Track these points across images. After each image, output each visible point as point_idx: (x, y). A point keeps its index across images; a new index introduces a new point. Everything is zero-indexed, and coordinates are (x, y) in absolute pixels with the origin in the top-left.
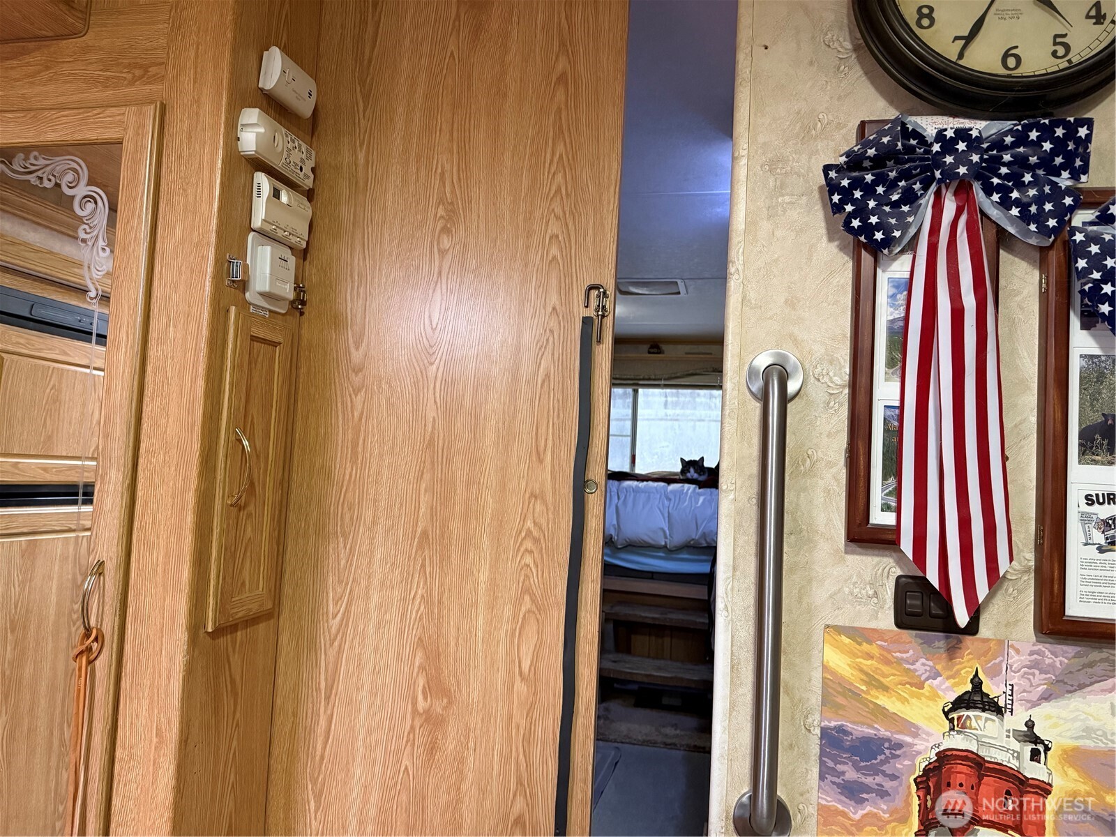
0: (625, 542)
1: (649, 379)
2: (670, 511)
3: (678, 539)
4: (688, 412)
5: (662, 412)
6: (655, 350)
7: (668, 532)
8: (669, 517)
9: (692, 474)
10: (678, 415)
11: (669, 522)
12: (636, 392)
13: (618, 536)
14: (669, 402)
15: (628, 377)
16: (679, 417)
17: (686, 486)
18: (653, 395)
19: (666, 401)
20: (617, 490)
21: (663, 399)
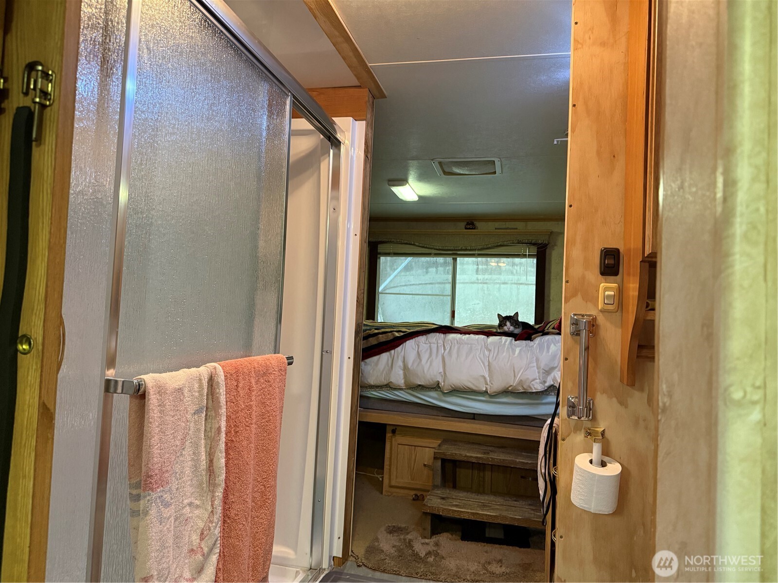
0: (450, 388)
1: (466, 250)
2: (490, 360)
3: (497, 385)
4: (494, 277)
5: (474, 277)
6: (471, 226)
7: (488, 379)
8: (489, 365)
9: (509, 327)
10: (487, 279)
11: (489, 370)
12: (455, 260)
13: (444, 382)
14: (479, 270)
15: (449, 248)
16: (488, 281)
17: (504, 338)
18: (468, 263)
19: (478, 268)
20: (443, 343)
21: (475, 267)
